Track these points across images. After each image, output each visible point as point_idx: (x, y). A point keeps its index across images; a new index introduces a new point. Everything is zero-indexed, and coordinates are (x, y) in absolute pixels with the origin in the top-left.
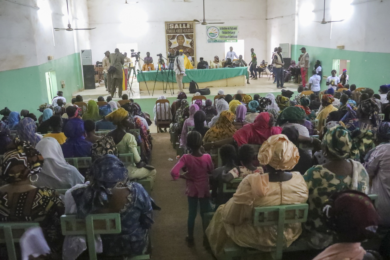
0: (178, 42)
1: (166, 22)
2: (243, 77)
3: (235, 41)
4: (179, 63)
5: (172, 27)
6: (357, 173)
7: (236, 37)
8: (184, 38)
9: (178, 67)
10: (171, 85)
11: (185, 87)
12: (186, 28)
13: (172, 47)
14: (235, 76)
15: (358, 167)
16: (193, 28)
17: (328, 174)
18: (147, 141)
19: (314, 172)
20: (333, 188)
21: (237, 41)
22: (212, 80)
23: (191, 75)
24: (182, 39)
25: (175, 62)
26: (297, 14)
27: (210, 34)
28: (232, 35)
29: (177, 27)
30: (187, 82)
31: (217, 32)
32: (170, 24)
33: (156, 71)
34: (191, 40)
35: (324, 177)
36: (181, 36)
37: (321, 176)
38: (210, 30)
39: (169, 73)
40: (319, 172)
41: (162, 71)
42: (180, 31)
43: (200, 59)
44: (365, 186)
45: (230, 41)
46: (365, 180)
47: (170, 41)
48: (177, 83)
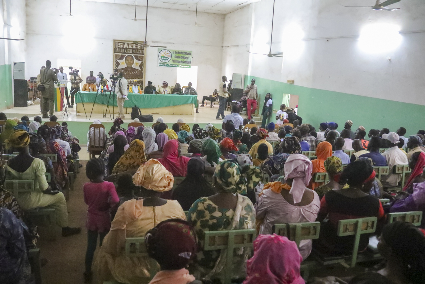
0: (126, 63)
1: (114, 40)
2: (191, 106)
3: (188, 67)
4: (121, 86)
5: (120, 46)
6: (239, 207)
7: (190, 63)
8: (133, 60)
9: (120, 90)
10: (111, 108)
11: (128, 113)
12: (136, 48)
13: (119, 67)
14: (183, 104)
15: (243, 201)
16: (143, 49)
17: (212, 206)
18: (65, 168)
19: (199, 204)
20: (215, 221)
21: (190, 67)
22: (157, 107)
23: (136, 100)
24: (131, 60)
25: (117, 84)
26: (252, 45)
27: (162, 57)
28: (185, 60)
29: (126, 47)
30: (130, 107)
31: (169, 56)
32: (118, 43)
33: (95, 93)
34: (141, 62)
35: (207, 208)
36: (130, 57)
37: (204, 207)
38: (162, 53)
39: (110, 96)
40: (203, 203)
41: (102, 93)
42: (129, 51)
43: (148, 83)
44: (248, 221)
45: (183, 66)
46: (249, 215)
47: (118, 61)
48: (117, 106)
